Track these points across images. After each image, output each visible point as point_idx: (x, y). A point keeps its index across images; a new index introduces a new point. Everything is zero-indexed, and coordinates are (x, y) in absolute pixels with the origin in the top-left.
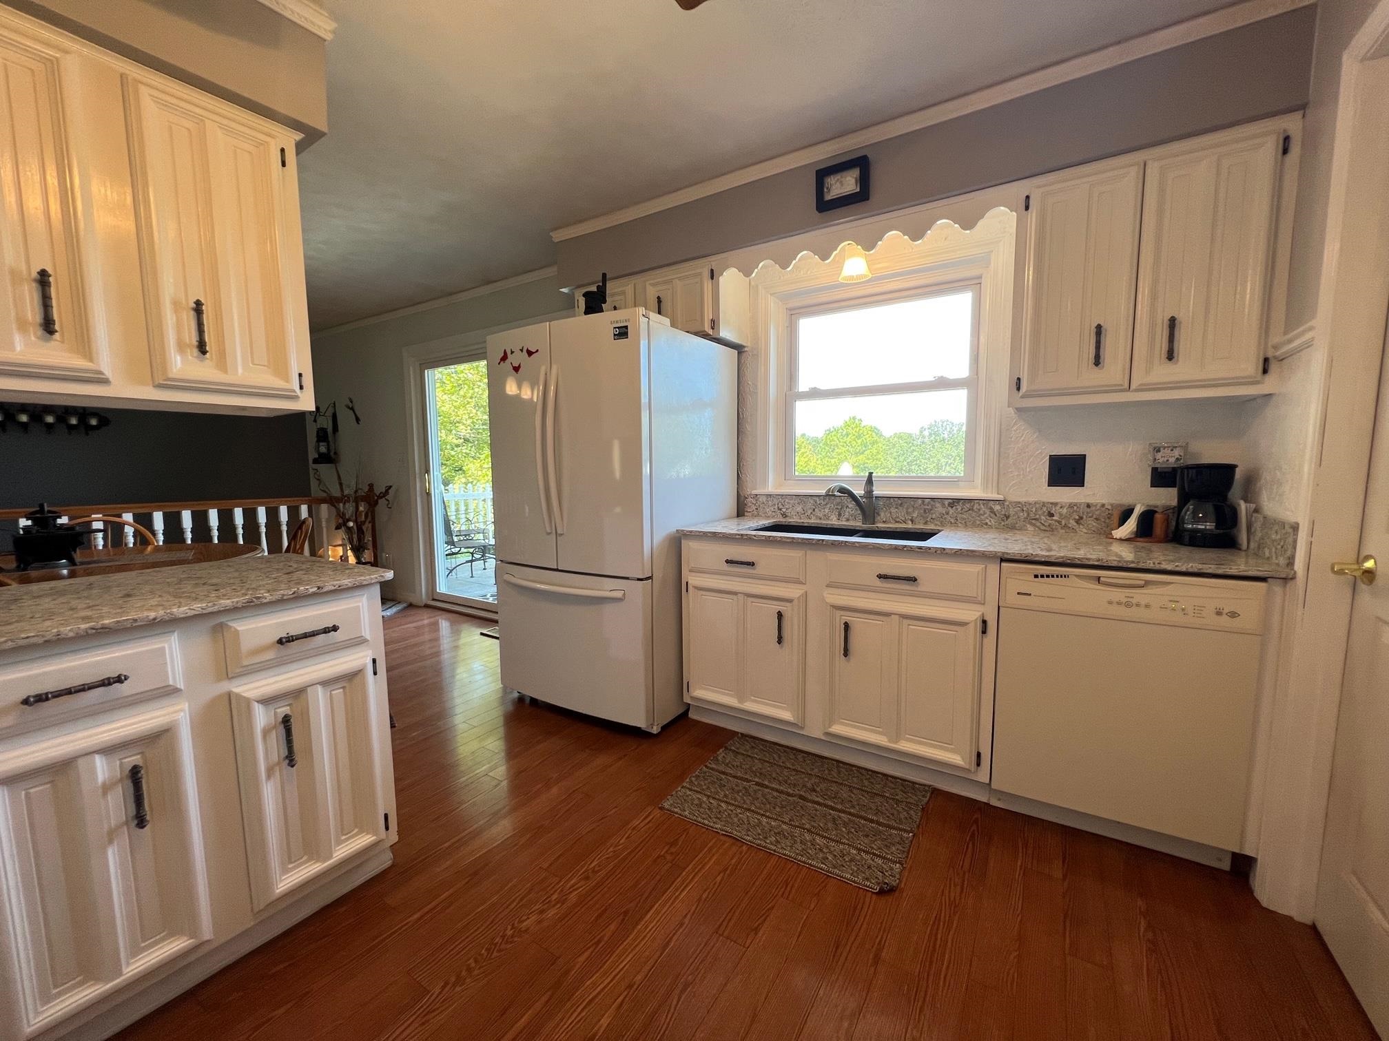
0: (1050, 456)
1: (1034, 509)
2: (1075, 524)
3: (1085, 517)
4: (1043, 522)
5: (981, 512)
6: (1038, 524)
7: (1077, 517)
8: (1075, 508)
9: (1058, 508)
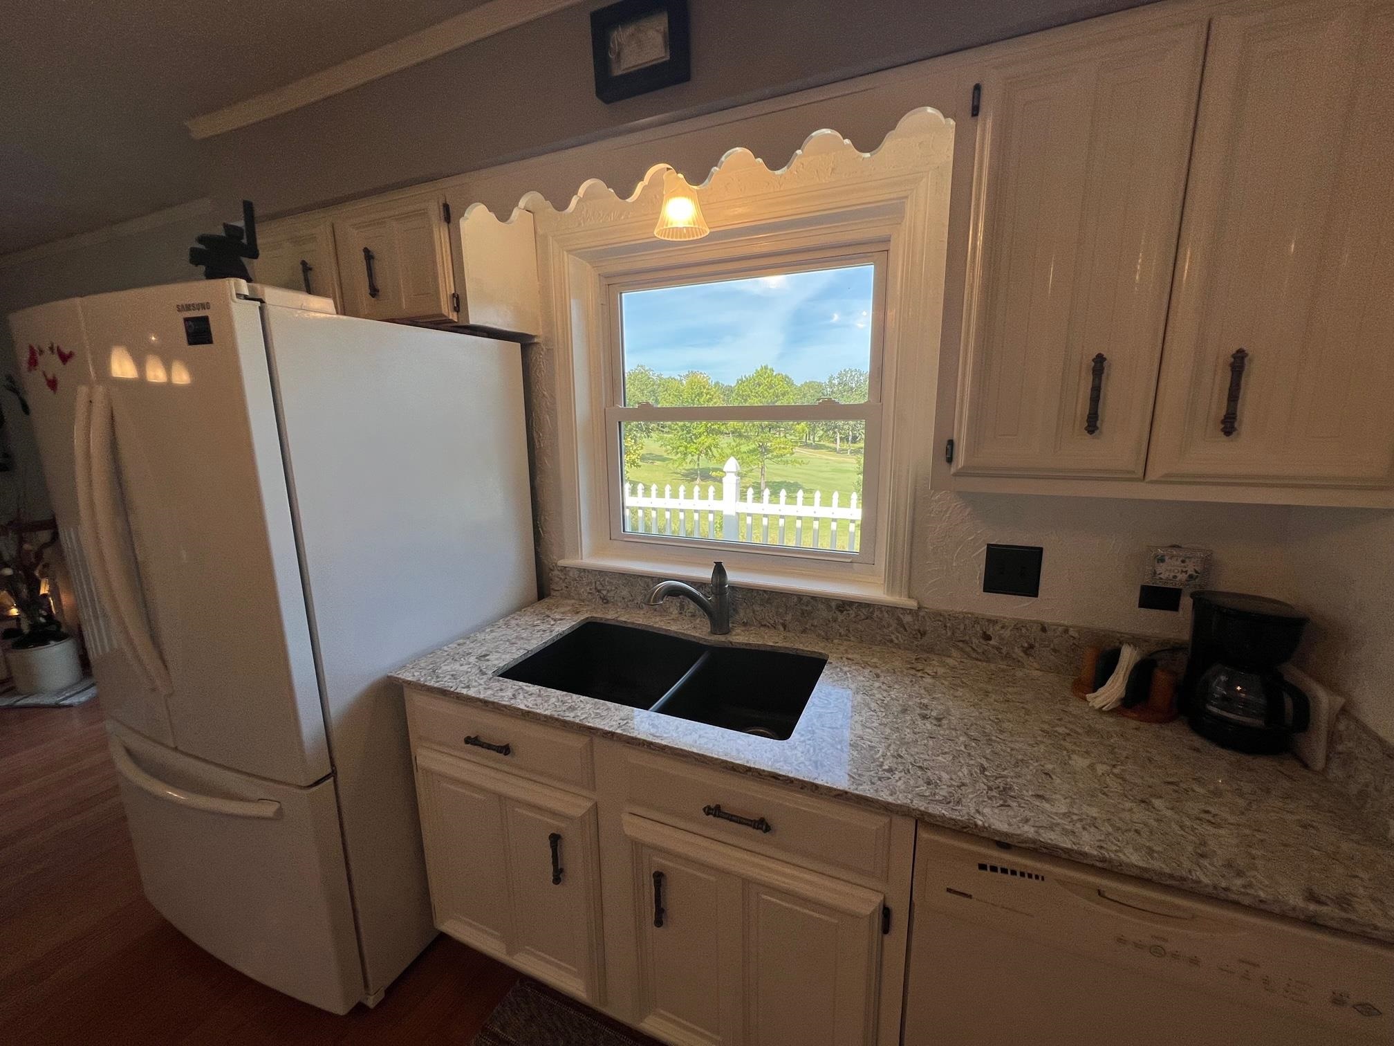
0: (988, 545)
1: (962, 627)
2: (1022, 654)
3: (1037, 645)
4: (974, 646)
5: (884, 623)
6: (968, 649)
7: (1026, 645)
8: (1024, 630)
9: (997, 628)
